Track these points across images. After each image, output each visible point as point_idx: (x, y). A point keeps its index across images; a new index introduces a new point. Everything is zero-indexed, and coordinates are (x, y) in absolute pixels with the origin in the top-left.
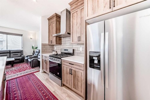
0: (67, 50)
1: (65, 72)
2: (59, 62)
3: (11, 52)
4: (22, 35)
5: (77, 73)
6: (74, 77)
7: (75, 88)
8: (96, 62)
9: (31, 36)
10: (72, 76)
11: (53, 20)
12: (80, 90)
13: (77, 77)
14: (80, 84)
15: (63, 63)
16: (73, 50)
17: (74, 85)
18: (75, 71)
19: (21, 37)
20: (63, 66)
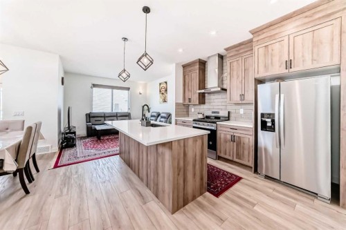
0: (218, 113)
1: (222, 140)
2: (213, 128)
3: (118, 115)
4: (128, 89)
5: (242, 139)
6: (237, 145)
7: (239, 159)
8: (269, 124)
9: (141, 90)
10: (235, 143)
11: (192, 68)
12: (247, 160)
13: (242, 144)
14: (246, 153)
15: (219, 128)
16: (229, 113)
17: (238, 155)
18: (239, 137)
19: (127, 91)
20: (218, 132)
